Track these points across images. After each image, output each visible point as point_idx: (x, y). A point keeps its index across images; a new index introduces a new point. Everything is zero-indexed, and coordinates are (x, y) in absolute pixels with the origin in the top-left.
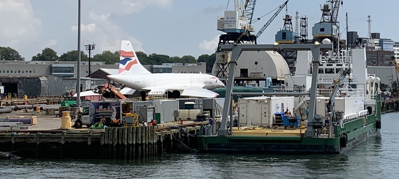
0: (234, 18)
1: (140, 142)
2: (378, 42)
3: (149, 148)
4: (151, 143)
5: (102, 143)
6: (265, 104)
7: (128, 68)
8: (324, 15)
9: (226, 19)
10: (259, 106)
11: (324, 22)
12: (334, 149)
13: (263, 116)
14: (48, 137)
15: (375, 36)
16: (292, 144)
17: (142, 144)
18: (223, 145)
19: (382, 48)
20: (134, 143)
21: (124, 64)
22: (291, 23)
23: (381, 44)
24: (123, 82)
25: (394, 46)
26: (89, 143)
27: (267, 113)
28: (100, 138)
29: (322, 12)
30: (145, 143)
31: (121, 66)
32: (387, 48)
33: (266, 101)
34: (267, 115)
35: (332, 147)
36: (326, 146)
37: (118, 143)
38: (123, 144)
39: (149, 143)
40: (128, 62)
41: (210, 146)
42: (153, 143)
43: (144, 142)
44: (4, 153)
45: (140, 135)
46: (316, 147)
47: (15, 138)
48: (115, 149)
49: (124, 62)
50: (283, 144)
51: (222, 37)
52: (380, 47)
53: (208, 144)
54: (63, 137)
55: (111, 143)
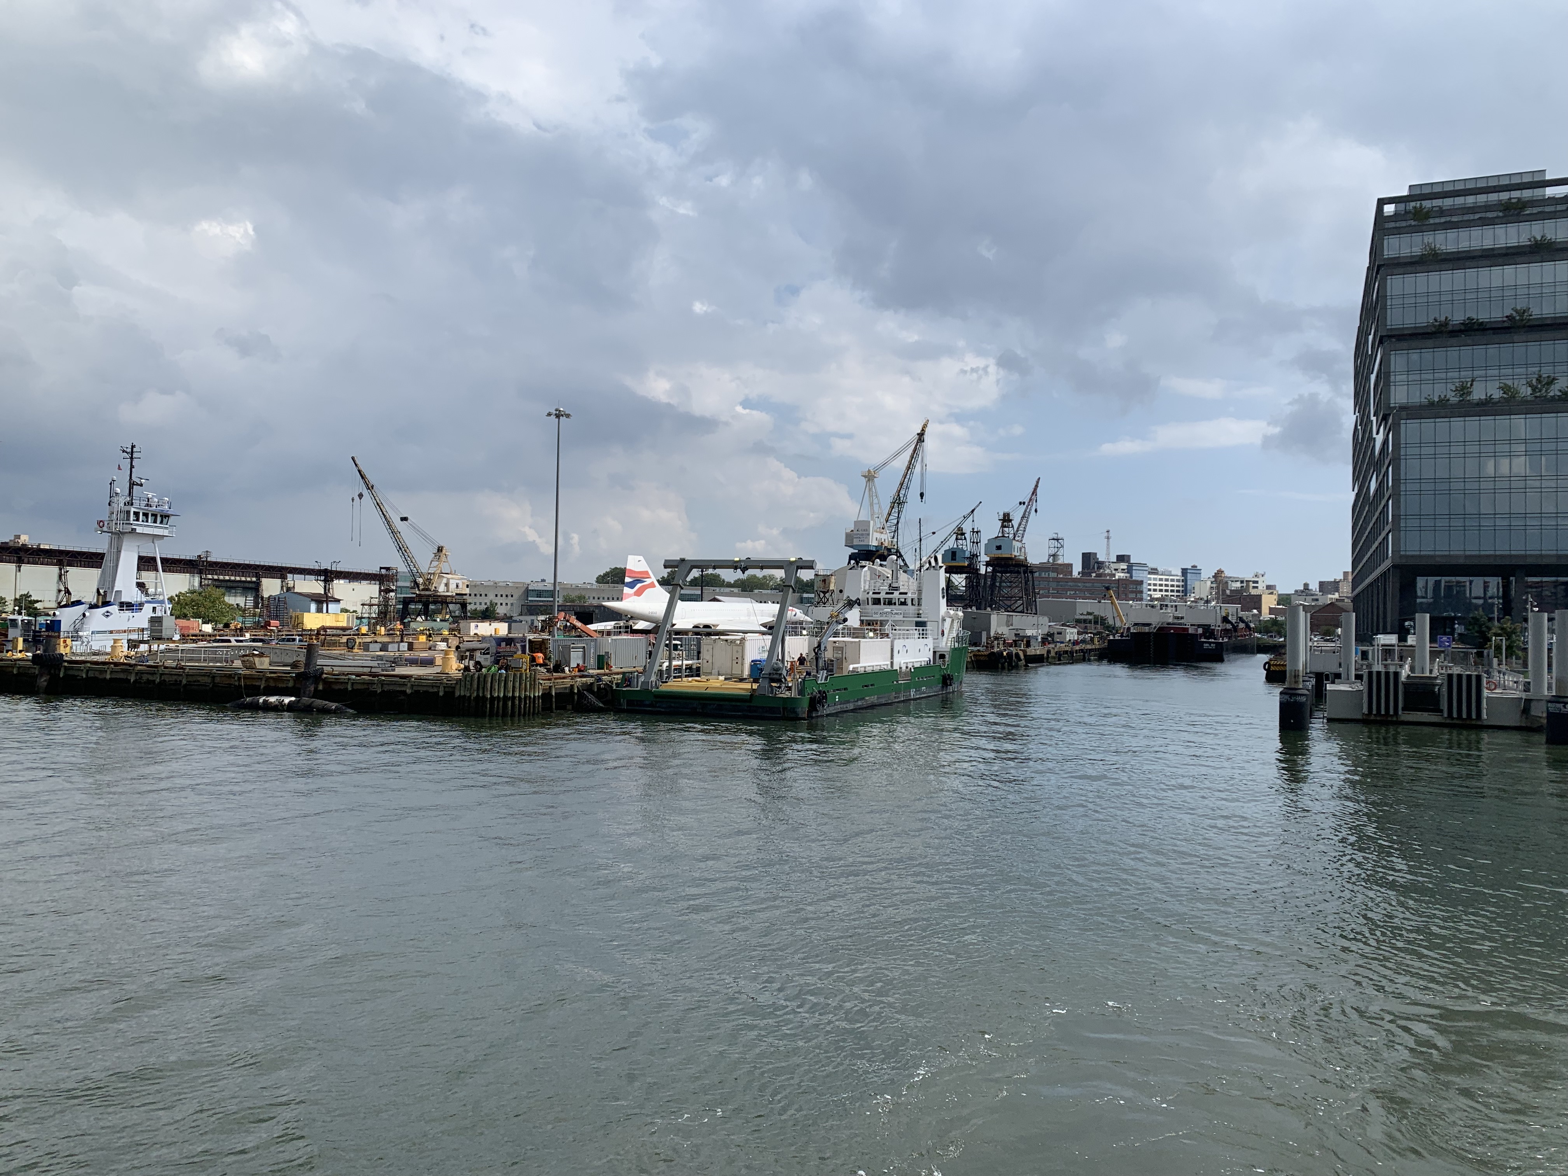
0: (867, 530)
1: (510, 695)
2: (1125, 567)
3: (525, 703)
4: (530, 697)
5: (457, 694)
6: (737, 645)
7: (639, 593)
8: (1003, 526)
9: (855, 532)
10: (729, 648)
11: (1003, 536)
12: (795, 712)
13: (734, 662)
14: (395, 683)
15: (1121, 558)
16: (738, 704)
17: (514, 697)
18: (647, 703)
19: (1131, 577)
20: (502, 695)
21: (632, 588)
22: (965, 539)
23: (1129, 570)
24: (629, 612)
25: (1149, 573)
26: (441, 694)
27: (740, 659)
28: (454, 688)
29: (1000, 523)
30: (520, 697)
31: (626, 590)
32: (1137, 575)
33: (738, 642)
34: (740, 662)
35: (793, 710)
36: (784, 709)
37: (478, 695)
38: (484, 697)
39: (526, 697)
40: (639, 585)
41: (630, 702)
42: (534, 696)
43: (517, 694)
44: (332, 704)
45: (510, 685)
46: (772, 710)
47: (353, 684)
48: (473, 704)
49: (631, 585)
50: (727, 703)
51: (851, 557)
52: (1128, 575)
53: (628, 701)
54: (409, 684)
55: (468, 695)
